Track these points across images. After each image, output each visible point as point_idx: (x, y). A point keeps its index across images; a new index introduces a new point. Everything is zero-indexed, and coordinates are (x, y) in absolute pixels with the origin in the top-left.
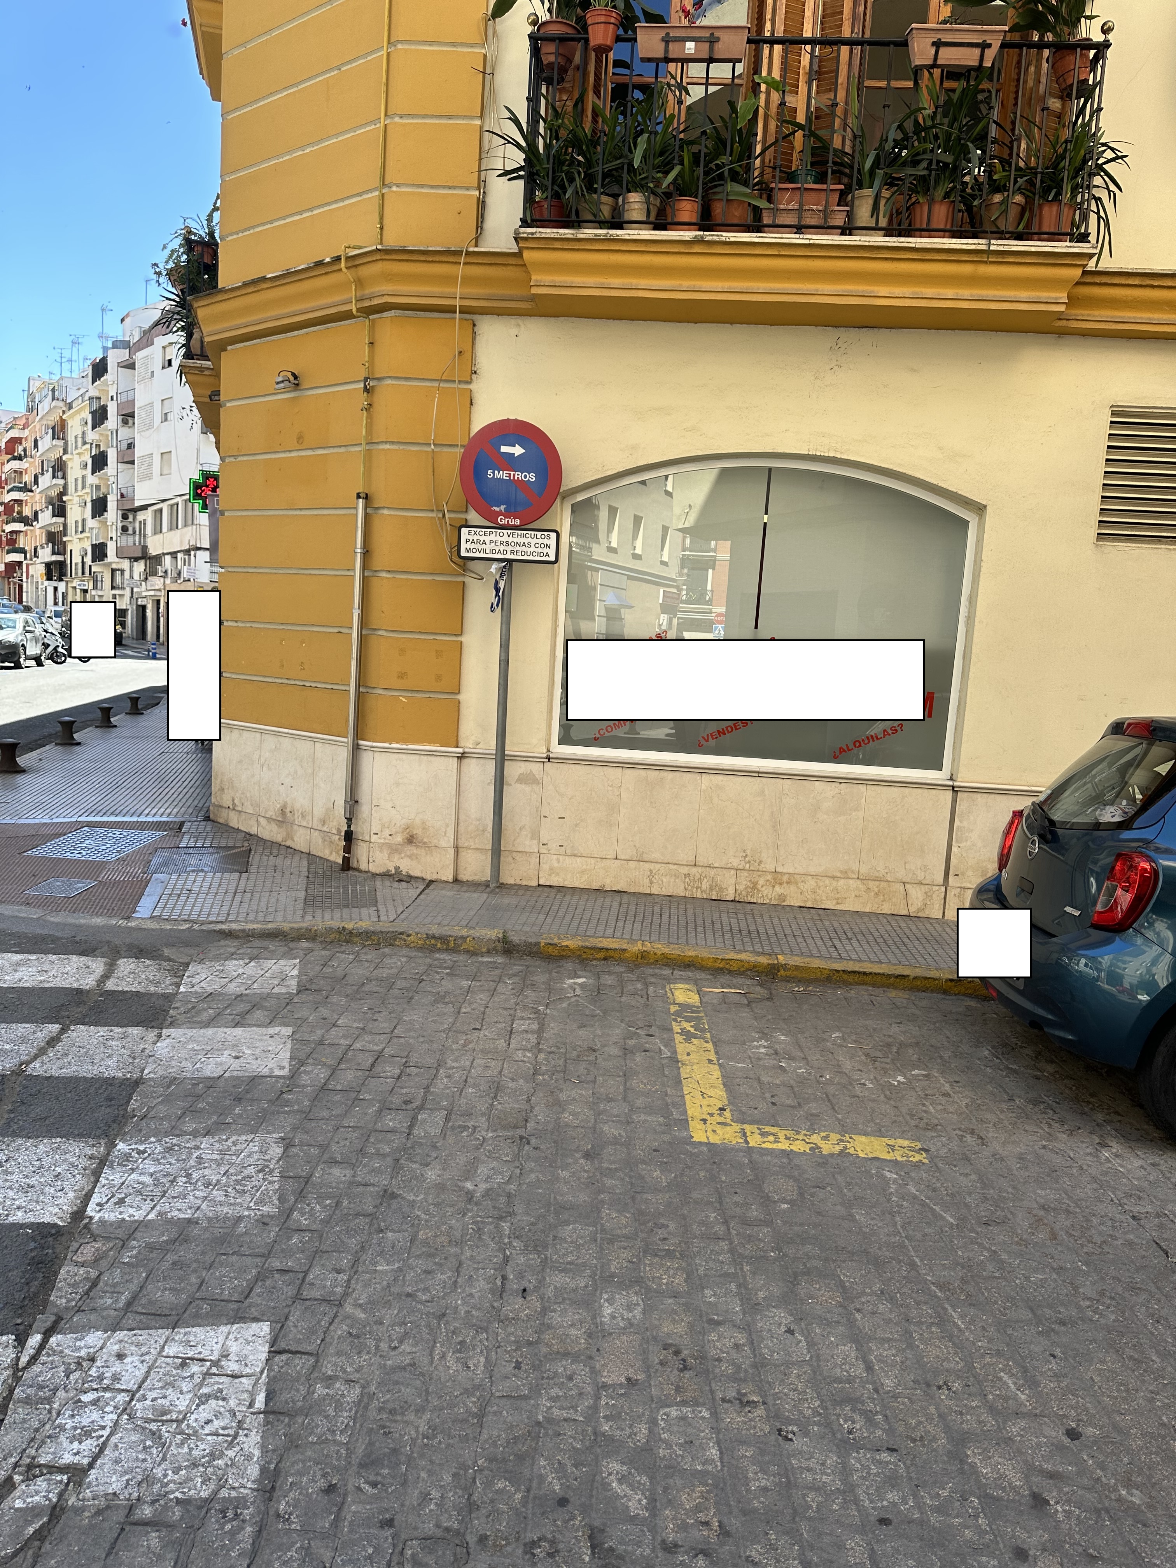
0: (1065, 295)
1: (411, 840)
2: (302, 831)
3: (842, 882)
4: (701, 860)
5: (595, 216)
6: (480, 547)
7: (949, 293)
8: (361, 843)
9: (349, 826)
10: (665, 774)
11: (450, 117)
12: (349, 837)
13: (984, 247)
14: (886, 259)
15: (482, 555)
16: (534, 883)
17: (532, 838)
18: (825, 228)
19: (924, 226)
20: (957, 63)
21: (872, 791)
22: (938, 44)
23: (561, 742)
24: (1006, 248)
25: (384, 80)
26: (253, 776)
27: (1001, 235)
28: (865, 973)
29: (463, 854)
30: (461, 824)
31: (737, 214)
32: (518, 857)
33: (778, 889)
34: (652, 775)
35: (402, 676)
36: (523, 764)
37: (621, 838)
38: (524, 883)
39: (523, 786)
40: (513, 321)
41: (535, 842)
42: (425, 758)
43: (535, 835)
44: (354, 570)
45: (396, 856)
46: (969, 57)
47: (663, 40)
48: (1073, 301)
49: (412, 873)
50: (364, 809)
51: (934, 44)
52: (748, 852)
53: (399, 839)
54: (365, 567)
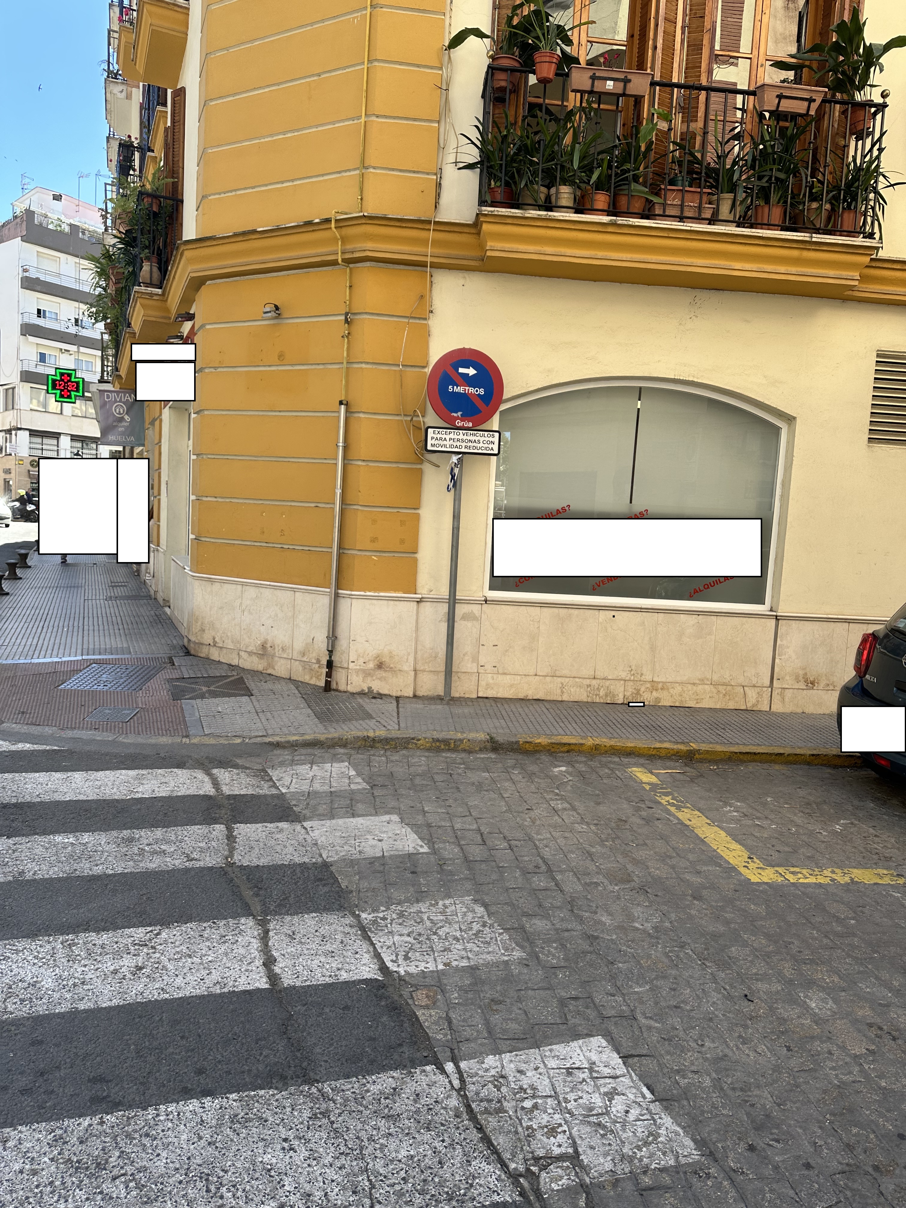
0: (858, 274)
1: (380, 666)
2: (282, 661)
3: (700, 687)
4: (599, 674)
5: (536, 201)
6: (441, 442)
7: (782, 269)
8: (340, 670)
9: (330, 657)
10: (573, 611)
11: (415, 120)
12: (330, 664)
13: (808, 239)
14: (741, 243)
15: (443, 449)
16: (474, 696)
17: (473, 662)
18: (698, 219)
19: (766, 222)
20: (792, 110)
21: (721, 620)
22: (780, 97)
23: (491, 588)
24: (823, 240)
25: (365, 88)
26: (234, 619)
27: (818, 231)
28: (755, 754)
29: (420, 676)
30: (419, 653)
31: (637, 206)
32: (462, 676)
33: (655, 694)
34: (563, 612)
35: (374, 540)
36: (465, 606)
37: (539, 659)
38: (467, 696)
39: (466, 622)
40: (461, 274)
41: (475, 664)
42: (392, 602)
43: (475, 659)
44: (336, 459)
45: (369, 678)
46: (800, 107)
47: (591, 77)
48: (864, 279)
49: (381, 692)
50: (342, 644)
51: (778, 96)
52: (633, 668)
53: (371, 665)
54: (345, 458)
